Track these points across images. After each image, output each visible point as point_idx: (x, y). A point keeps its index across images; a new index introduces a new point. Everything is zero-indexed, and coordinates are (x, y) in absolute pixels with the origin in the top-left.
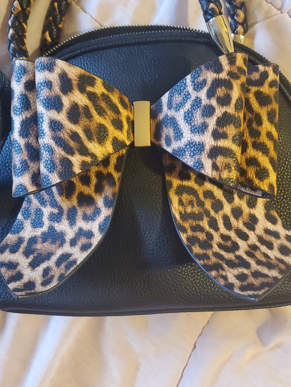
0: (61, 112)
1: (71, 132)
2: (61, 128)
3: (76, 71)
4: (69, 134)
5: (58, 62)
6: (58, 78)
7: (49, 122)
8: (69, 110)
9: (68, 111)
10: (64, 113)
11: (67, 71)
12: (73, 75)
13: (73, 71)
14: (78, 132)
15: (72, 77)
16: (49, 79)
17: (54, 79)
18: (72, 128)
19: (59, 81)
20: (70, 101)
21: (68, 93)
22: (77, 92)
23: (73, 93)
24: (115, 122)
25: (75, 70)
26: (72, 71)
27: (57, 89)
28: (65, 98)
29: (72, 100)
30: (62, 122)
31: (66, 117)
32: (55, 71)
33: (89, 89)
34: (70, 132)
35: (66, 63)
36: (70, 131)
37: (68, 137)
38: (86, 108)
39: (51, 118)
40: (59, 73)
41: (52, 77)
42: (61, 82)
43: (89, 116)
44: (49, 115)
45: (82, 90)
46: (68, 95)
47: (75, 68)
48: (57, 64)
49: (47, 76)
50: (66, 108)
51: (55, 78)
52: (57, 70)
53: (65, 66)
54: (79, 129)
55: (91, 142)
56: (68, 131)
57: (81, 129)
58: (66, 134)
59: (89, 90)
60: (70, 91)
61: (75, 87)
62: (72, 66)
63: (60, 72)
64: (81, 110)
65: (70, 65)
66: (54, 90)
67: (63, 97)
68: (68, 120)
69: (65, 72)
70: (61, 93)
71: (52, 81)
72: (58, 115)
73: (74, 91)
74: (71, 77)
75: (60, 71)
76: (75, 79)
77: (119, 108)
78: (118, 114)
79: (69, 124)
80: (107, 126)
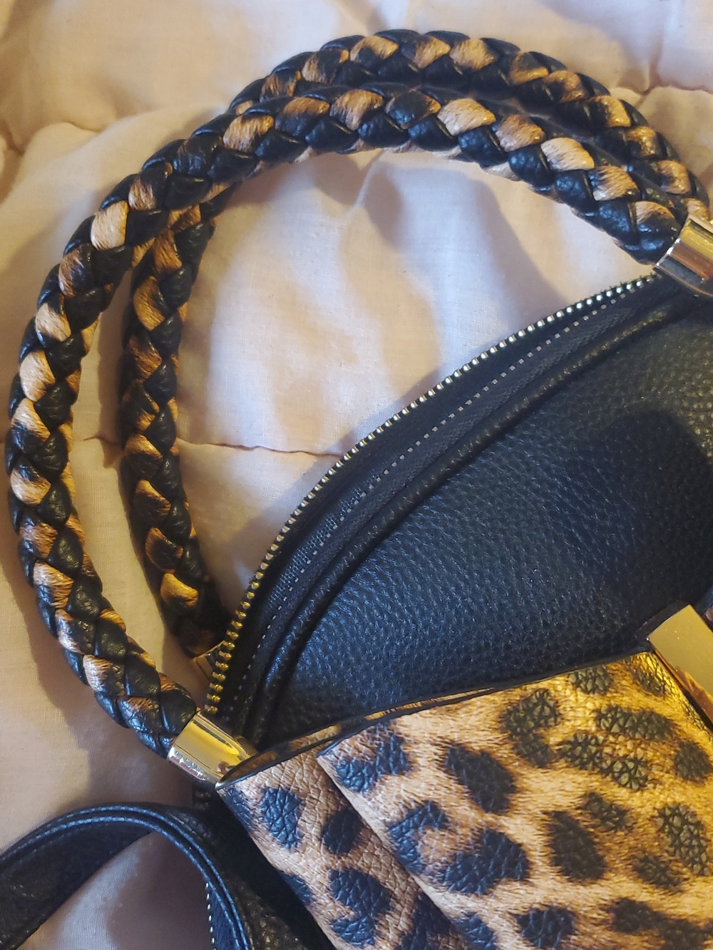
0: (531, 873)
1: (608, 911)
2: (568, 921)
3: (482, 716)
4: (604, 922)
5: (405, 726)
6: (442, 775)
7: (516, 929)
8: (549, 849)
9: (552, 855)
10: (542, 870)
11: (455, 736)
12: (481, 733)
13: (473, 720)
14: (624, 895)
15: (485, 743)
16: (419, 797)
17: (433, 788)
18: (600, 896)
19: (455, 786)
20: (533, 818)
21: (508, 800)
22: (531, 776)
23: (522, 791)
24: (681, 762)
25: (475, 713)
26: (469, 722)
27: (466, 813)
28: (512, 821)
29: (537, 810)
30: (560, 901)
31: (558, 878)
32: (418, 759)
33: (555, 738)
34: (603, 915)
35: (434, 711)
36: (601, 912)
37: (609, 933)
38: (592, 800)
39: (515, 912)
40: (437, 757)
41: (423, 785)
42: (460, 782)
43: (616, 817)
44: (502, 905)
45: (541, 758)
46: (515, 805)
47: (470, 707)
48: (407, 736)
49: (403, 794)
50: (538, 849)
51: (435, 782)
52: (425, 755)
53: (436, 724)
54: (622, 886)
55: (682, 892)
56: (595, 916)
57: (624, 878)
58: (597, 928)
59: (559, 740)
60: (514, 790)
61: (515, 766)
62: (457, 709)
63: (435, 754)
64: (585, 821)
65: (448, 710)
66: (458, 818)
67: (505, 824)
68: (570, 880)
69: (452, 742)
70: (489, 817)
71: (432, 796)
72: (530, 889)
73: (521, 783)
74: (481, 744)
75: (434, 749)
76: (497, 741)
77: (657, 710)
78: (670, 733)
79: (582, 889)
80: (679, 798)
